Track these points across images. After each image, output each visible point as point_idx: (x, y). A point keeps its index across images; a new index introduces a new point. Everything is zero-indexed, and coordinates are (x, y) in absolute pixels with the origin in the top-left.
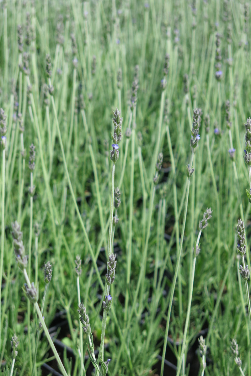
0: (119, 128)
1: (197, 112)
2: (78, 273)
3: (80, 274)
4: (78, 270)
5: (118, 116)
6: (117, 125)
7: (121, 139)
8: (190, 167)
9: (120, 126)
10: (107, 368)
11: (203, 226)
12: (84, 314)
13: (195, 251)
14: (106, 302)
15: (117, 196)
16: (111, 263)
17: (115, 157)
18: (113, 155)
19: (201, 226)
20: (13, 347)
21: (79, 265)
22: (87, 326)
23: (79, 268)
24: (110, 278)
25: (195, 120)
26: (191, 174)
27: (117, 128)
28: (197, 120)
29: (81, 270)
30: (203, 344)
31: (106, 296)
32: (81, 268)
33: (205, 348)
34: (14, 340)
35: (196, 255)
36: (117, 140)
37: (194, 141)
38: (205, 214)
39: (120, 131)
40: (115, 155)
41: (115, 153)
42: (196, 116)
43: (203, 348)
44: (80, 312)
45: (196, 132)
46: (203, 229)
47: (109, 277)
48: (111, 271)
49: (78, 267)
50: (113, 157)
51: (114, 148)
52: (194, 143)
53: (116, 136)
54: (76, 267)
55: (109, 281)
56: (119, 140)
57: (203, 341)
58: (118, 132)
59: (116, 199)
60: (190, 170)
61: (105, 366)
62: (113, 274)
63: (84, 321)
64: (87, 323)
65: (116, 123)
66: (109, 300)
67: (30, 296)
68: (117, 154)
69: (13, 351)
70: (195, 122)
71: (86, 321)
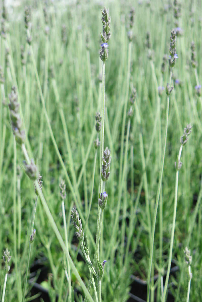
0: (108, 26)
1: (174, 32)
2: (63, 198)
3: (64, 199)
4: (63, 195)
5: (106, 15)
6: (105, 23)
7: (110, 37)
8: (169, 86)
9: (109, 25)
10: (104, 269)
11: (183, 141)
12: (77, 219)
13: (178, 165)
14: (101, 199)
15: (98, 119)
16: (106, 157)
17: (105, 55)
18: (103, 54)
19: (182, 141)
20: (5, 262)
21: (64, 190)
22: (80, 231)
23: (64, 193)
24: (106, 174)
25: (173, 40)
26: (171, 92)
27: (106, 27)
28: (174, 40)
29: (65, 194)
30: (188, 255)
31: (101, 194)
32: (65, 192)
33: (190, 258)
34: (6, 254)
35: (178, 169)
36: (106, 39)
37: (172, 61)
38: (185, 130)
39: (109, 29)
40: (104, 53)
41: (105, 52)
42: (173, 36)
43: (188, 259)
44: (73, 217)
45: (174, 51)
46: (184, 144)
47: (104, 172)
48: (106, 166)
49: (63, 191)
50: (103, 56)
51: (103, 47)
52: (172, 62)
53: (105, 34)
54: (61, 192)
55: (104, 177)
56: (108, 39)
57: (189, 252)
58: (107, 30)
59: (98, 122)
60: (169, 89)
61: (102, 267)
62: (108, 169)
63: (77, 226)
64: (80, 228)
65: (104, 21)
66: (105, 197)
67: (30, 173)
68: (107, 52)
69: (5, 266)
70: (172, 42)
71: (79, 227)
